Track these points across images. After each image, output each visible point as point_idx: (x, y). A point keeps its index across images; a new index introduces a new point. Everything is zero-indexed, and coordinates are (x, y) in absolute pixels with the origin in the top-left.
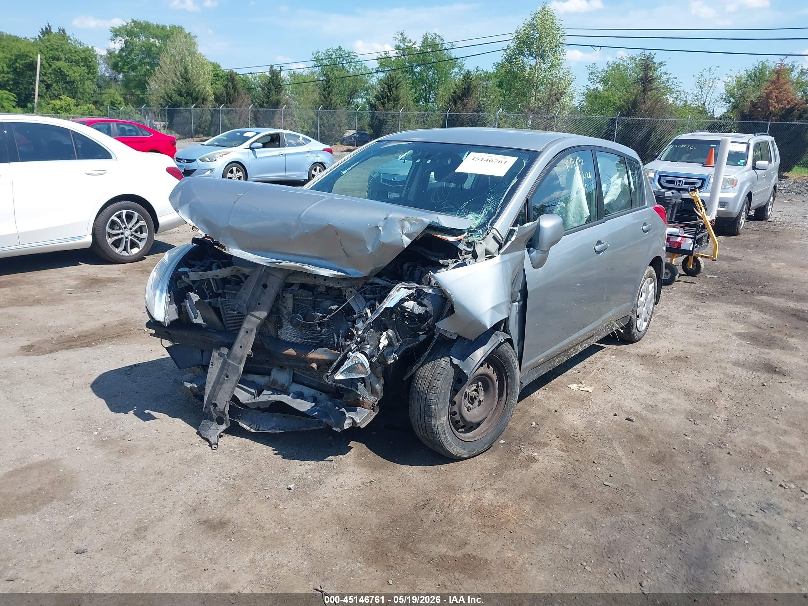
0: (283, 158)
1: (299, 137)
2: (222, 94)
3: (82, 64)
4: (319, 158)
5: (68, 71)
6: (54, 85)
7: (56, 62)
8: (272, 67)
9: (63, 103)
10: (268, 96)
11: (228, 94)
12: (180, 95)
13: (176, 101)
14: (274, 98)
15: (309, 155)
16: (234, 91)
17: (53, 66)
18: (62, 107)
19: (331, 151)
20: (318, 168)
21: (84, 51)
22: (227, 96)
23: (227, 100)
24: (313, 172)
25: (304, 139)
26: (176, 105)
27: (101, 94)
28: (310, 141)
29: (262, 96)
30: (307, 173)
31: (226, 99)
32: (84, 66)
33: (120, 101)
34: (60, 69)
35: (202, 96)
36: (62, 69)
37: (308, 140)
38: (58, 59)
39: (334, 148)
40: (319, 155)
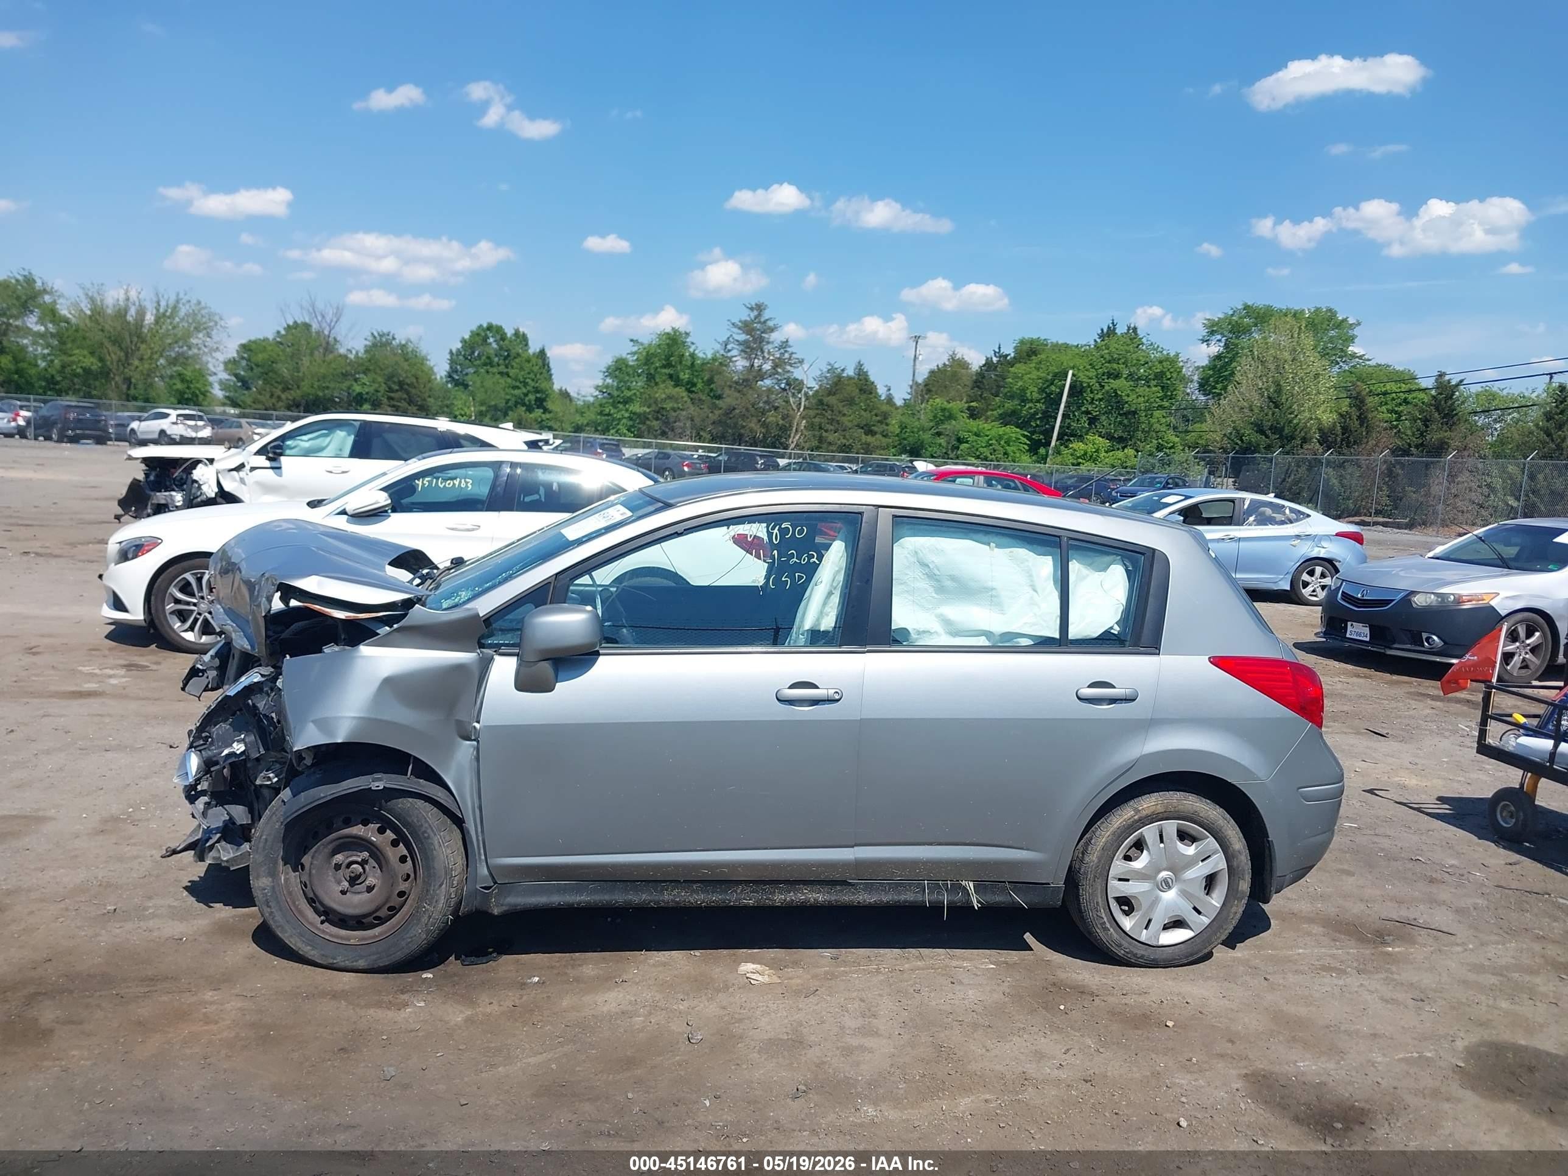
0: (1234, 545)
1: (1283, 506)
2: (1332, 430)
3: (1153, 383)
4: (1323, 551)
5: (1128, 396)
6: (1104, 417)
7: (1112, 381)
8: (1441, 375)
9: (1090, 448)
10: (1421, 434)
11: (1345, 429)
12: (1261, 431)
13: (1250, 443)
14: (1434, 436)
15: (1297, 542)
16: (1361, 425)
17: (1107, 388)
18: (1085, 454)
19: (1357, 538)
20: (1319, 570)
21: (1161, 362)
22: (1343, 434)
23: (1342, 440)
24: (1305, 577)
25: (1292, 510)
26: (1249, 449)
27: (1187, 432)
28: (1309, 516)
29: (1409, 432)
30: (1289, 577)
31: (1339, 439)
32: (1156, 386)
33: (1174, 443)
34: (1115, 391)
35: (1303, 434)
36: (1119, 393)
37: (1303, 513)
38: (1117, 376)
39: (1367, 533)
40: (1324, 544)
